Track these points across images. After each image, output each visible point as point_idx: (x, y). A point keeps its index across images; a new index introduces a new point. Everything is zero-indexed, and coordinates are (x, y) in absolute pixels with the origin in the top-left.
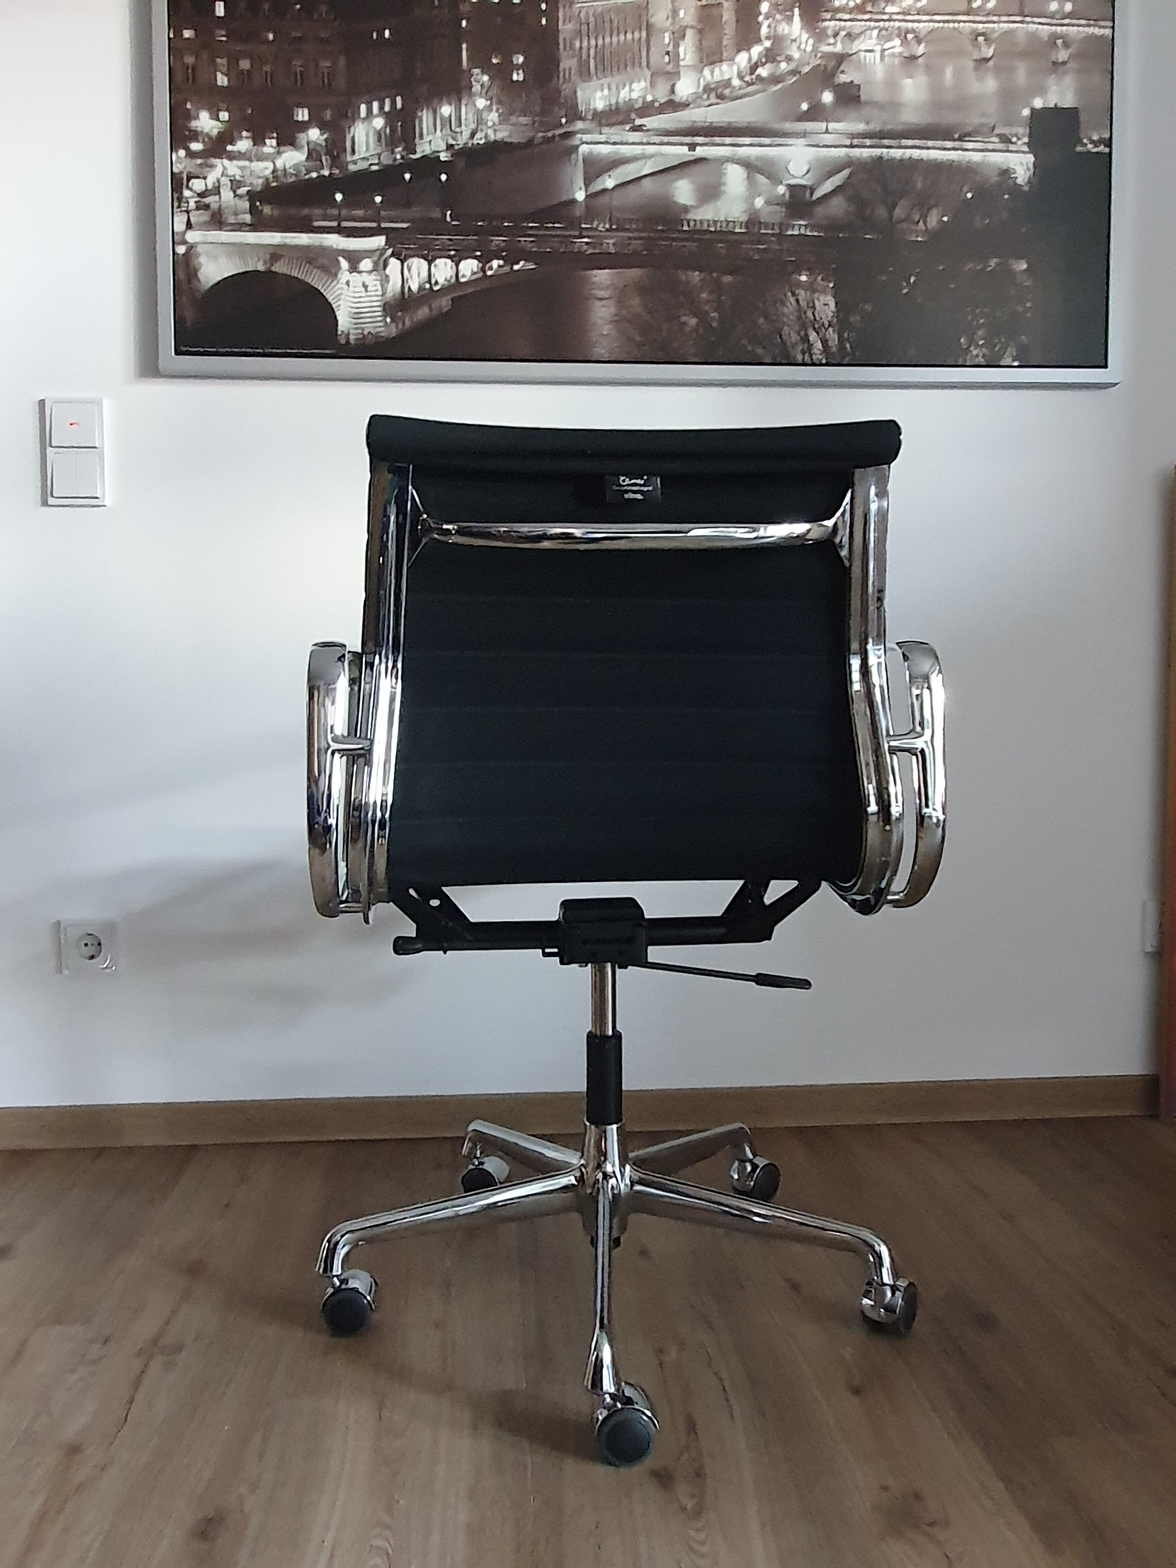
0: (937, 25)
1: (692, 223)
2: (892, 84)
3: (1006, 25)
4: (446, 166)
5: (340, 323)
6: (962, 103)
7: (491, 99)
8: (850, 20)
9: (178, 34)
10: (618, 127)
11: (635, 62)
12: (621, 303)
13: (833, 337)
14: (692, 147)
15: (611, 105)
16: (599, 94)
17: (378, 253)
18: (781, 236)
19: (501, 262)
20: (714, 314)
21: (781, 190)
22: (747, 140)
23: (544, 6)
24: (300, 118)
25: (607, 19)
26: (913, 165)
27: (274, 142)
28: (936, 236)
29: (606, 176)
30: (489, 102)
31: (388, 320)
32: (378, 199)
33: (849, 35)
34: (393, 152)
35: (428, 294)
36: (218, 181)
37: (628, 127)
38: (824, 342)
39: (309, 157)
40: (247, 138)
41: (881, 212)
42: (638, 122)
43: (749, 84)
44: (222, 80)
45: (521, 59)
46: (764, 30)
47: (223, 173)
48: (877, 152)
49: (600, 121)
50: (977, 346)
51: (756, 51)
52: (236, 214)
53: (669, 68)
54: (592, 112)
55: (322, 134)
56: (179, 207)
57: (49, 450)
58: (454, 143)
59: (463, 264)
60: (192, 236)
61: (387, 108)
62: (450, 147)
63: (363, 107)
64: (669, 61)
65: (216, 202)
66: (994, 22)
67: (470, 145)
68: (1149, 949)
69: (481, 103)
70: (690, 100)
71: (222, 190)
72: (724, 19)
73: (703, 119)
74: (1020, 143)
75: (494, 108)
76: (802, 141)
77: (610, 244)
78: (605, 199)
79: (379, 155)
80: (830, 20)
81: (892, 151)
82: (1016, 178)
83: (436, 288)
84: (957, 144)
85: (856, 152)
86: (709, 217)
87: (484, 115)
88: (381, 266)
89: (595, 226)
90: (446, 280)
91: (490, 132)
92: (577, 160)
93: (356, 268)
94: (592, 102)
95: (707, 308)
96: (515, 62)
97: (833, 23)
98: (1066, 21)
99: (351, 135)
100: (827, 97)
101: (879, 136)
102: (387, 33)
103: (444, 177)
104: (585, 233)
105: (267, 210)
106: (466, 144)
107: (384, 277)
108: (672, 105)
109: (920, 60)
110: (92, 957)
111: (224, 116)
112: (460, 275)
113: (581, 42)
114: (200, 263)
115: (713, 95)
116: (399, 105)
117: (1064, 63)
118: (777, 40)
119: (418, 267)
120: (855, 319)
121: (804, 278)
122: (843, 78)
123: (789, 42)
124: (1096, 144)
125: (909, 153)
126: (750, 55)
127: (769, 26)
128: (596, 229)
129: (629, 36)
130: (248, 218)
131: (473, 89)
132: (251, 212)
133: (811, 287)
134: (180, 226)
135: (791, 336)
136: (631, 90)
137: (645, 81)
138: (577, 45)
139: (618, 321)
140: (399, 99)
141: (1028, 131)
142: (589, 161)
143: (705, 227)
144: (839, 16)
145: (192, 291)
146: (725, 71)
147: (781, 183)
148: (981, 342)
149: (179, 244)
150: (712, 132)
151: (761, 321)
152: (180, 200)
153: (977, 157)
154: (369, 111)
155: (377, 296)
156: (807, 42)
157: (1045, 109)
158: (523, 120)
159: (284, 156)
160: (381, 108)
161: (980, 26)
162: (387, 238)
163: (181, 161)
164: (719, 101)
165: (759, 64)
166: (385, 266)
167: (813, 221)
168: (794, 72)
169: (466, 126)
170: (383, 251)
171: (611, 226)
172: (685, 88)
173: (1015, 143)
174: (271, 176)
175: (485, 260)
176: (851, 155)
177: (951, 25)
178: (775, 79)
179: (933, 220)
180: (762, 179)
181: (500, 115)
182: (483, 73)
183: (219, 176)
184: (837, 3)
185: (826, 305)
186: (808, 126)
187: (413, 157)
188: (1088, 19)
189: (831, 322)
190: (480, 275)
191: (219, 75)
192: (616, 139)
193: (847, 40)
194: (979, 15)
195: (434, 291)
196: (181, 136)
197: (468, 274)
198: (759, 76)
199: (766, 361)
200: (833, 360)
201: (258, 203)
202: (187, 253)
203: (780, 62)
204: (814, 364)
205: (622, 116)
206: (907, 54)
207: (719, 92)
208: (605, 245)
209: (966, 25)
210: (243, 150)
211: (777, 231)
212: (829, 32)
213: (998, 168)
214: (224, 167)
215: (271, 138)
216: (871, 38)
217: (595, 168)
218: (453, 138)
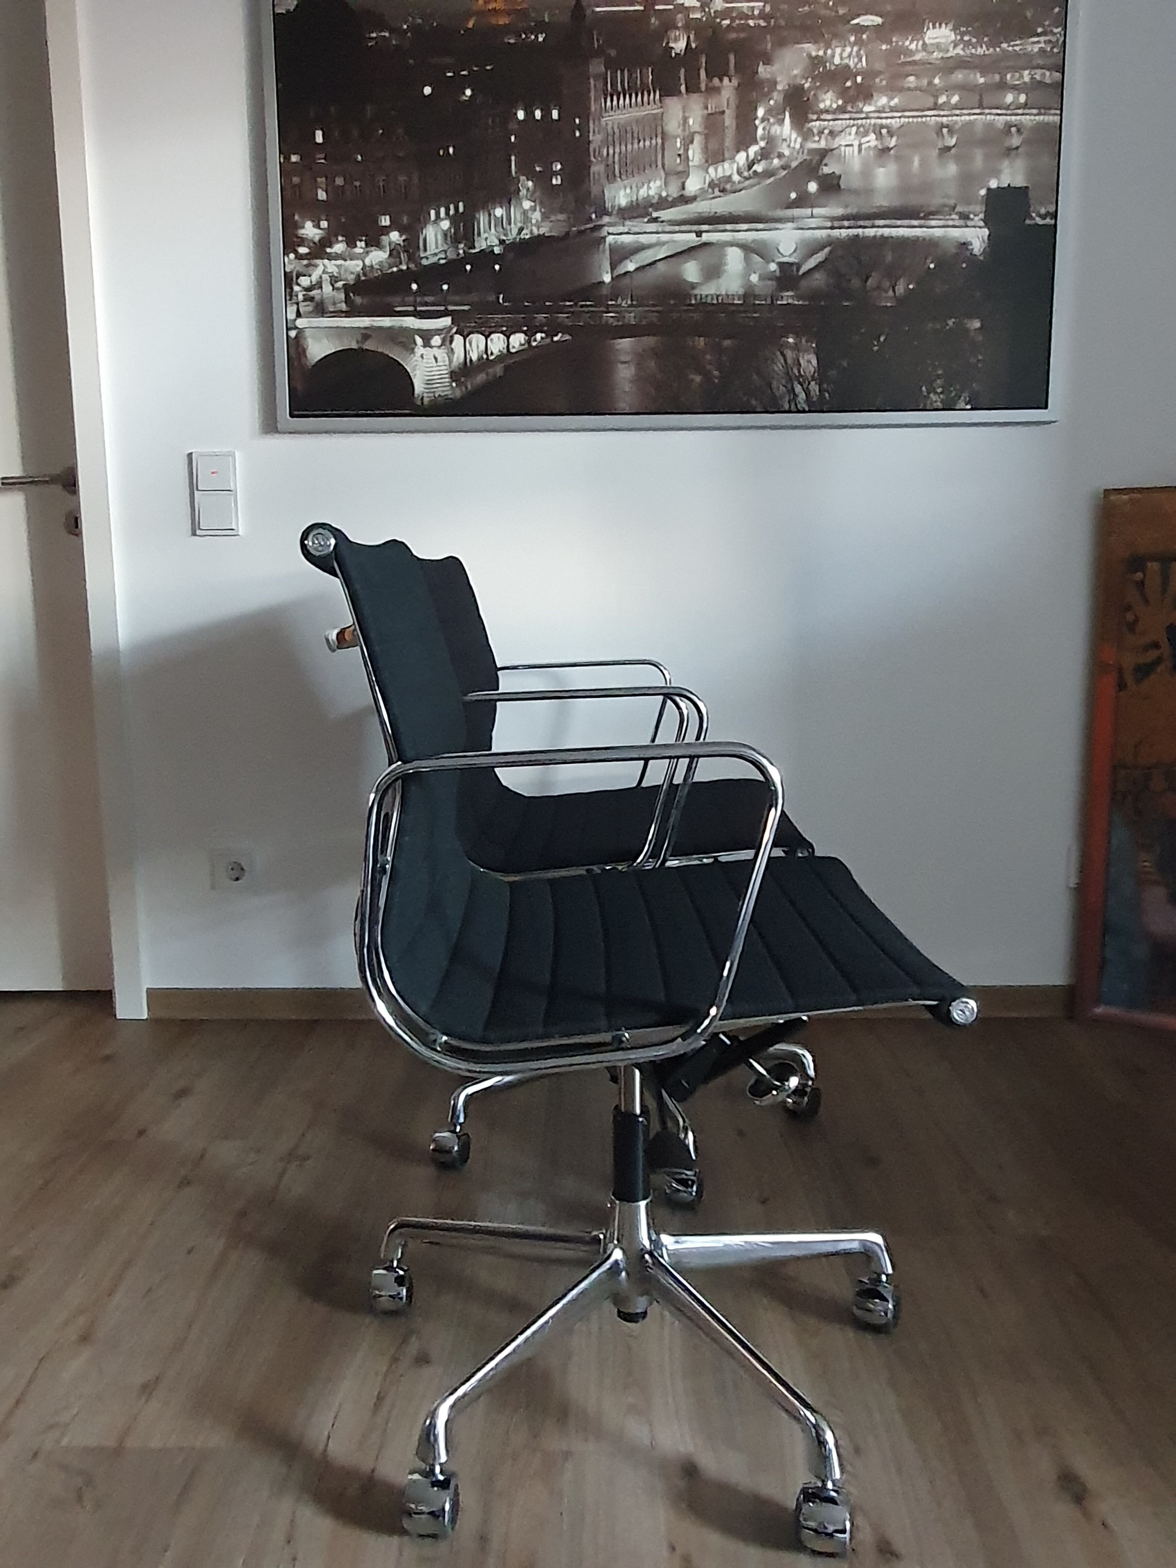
0: (907, 120)
1: (699, 297)
2: (866, 173)
3: (967, 118)
4: (499, 258)
5: (416, 387)
6: (926, 187)
7: (534, 201)
8: (833, 120)
9: (287, 158)
10: (638, 220)
11: (653, 164)
12: (639, 366)
13: (814, 387)
14: (699, 234)
15: (632, 201)
16: (622, 193)
17: (445, 331)
18: (772, 306)
19: (543, 335)
20: (716, 373)
21: (773, 267)
22: (745, 226)
23: (577, 121)
24: (383, 224)
25: (629, 129)
26: (884, 239)
27: (363, 244)
28: (902, 302)
29: (628, 262)
30: (533, 204)
31: (454, 384)
32: (445, 287)
33: (831, 133)
34: (457, 248)
35: (485, 363)
36: (321, 277)
37: (646, 220)
38: (807, 393)
39: (390, 255)
40: (342, 241)
41: (856, 283)
42: (655, 215)
43: (746, 179)
44: (322, 195)
45: (559, 167)
46: (760, 132)
47: (324, 270)
48: (854, 232)
49: (623, 215)
50: (936, 393)
51: (753, 150)
52: (335, 304)
53: (680, 168)
54: (616, 208)
55: (401, 236)
56: (290, 300)
57: (196, 492)
58: (504, 238)
59: (512, 337)
60: (301, 323)
61: (452, 212)
62: (502, 242)
63: (433, 212)
64: (681, 163)
65: (319, 295)
66: (957, 115)
67: (518, 240)
68: (1072, 885)
69: (527, 205)
70: (698, 194)
71: (324, 286)
72: (726, 124)
73: (708, 210)
74: (976, 218)
75: (538, 208)
77: (631, 318)
78: (626, 281)
79: (446, 252)
80: (818, 119)
81: (866, 230)
82: (973, 249)
83: (491, 358)
84: (922, 222)
85: (836, 233)
86: (712, 292)
87: (530, 214)
88: (448, 341)
89: (619, 302)
90: (500, 351)
91: (534, 229)
92: (604, 251)
93: (429, 342)
94: (617, 199)
96: (554, 169)
97: (818, 123)
98: (1020, 111)
99: (424, 235)
100: (813, 187)
101: (855, 218)
102: (451, 150)
103: (497, 267)
104: (611, 309)
105: (358, 300)
106: (515, 238)
107: (450, 350)
108: (683, 200)
109: (892, 151)
110: (237, 879)
111: (324, 224)
112: (511, 347)
113: (608, 150)
114: (307, 344)
115: (716, 190)
116: (461, 209)
117: (1017, 148)
118: (771, 140)
119: (477, 340)
120: (833, 373)
121: (791, 340)
122: (826, 170)
123: (781, 141)
124: (1044, 217)
125: (880, 232)
126: (748, 154)
127: (764, 129)
128: (620, 305)
129: (647, 143)
130: (344, 307)
131: (521, 194)
132: (346, 303)
133: (796, 347)
134: (292, 315)
135: (780, 389)
136: (649, 188)
137: (660, 179)
138: (605, 152)
139: (638, 380)
140: (461, 204)
141: (984, 209)
142: (613, 249)
143: (709, 300)
144: (823, 117)
145: (302, 366)
146: (726, 169)
147: (773, 261)
148: (939, 390)
149: (292, 329)
150: (716, 220)
151: (755, 377)
152: (291, 296)
153: (938, 232)
154: (438, 214)
155: (445, 365)
156: (796, 140)
157: (999, 189)
158: (561, 217)
159: (372, 255)
160: (447, 213)
161: (945, 119)
162: (452, 319)
163: (291, 263)
164: (721, 194)
165: (755, 161)
166: (451, 342)
167: (798, 293)
168: (784, 168)
169: (515, 224)
170: (449, 329)
171: (632, 301)
172: (693, 185)
173: (972, 220)
174: (361, 272)
175: (530, 335)
176: (832, 235)
177: (919, 120)
178: (768, 174)
179: (900, 289)
181: (543, 214)
182: (528, 180)
183: (321, 273)
184: (822, 106)
185: (809, 362)
186: (796, 212)
187: (473, 251)
188: (1039, 108)
189: (813, 376)
190: (526, 346)
191: (320, 192)
192: (637, 230)
193: (829, 137)
194: (943, 110)
195: (491, 361)
196: (291, 242)
197: (517, 345)
198: (755, 171)
199: (759, 410)
200: (815, 407)
201: (351, 295)
202: (296, 337)
203: (773, 159)
204: (799, 412)
205: (641, 211)
206: (880, 147)
207: (721, 187)
208: (626, 321)
209: (932, 119)
210: (339, 252)
211: (769, 302)
212: (815, 131)
213: (957, 242)
214: (324, 265)
215: (361, 241)
216: (850, 134)
217: (620, 255)
218: (505, 235)
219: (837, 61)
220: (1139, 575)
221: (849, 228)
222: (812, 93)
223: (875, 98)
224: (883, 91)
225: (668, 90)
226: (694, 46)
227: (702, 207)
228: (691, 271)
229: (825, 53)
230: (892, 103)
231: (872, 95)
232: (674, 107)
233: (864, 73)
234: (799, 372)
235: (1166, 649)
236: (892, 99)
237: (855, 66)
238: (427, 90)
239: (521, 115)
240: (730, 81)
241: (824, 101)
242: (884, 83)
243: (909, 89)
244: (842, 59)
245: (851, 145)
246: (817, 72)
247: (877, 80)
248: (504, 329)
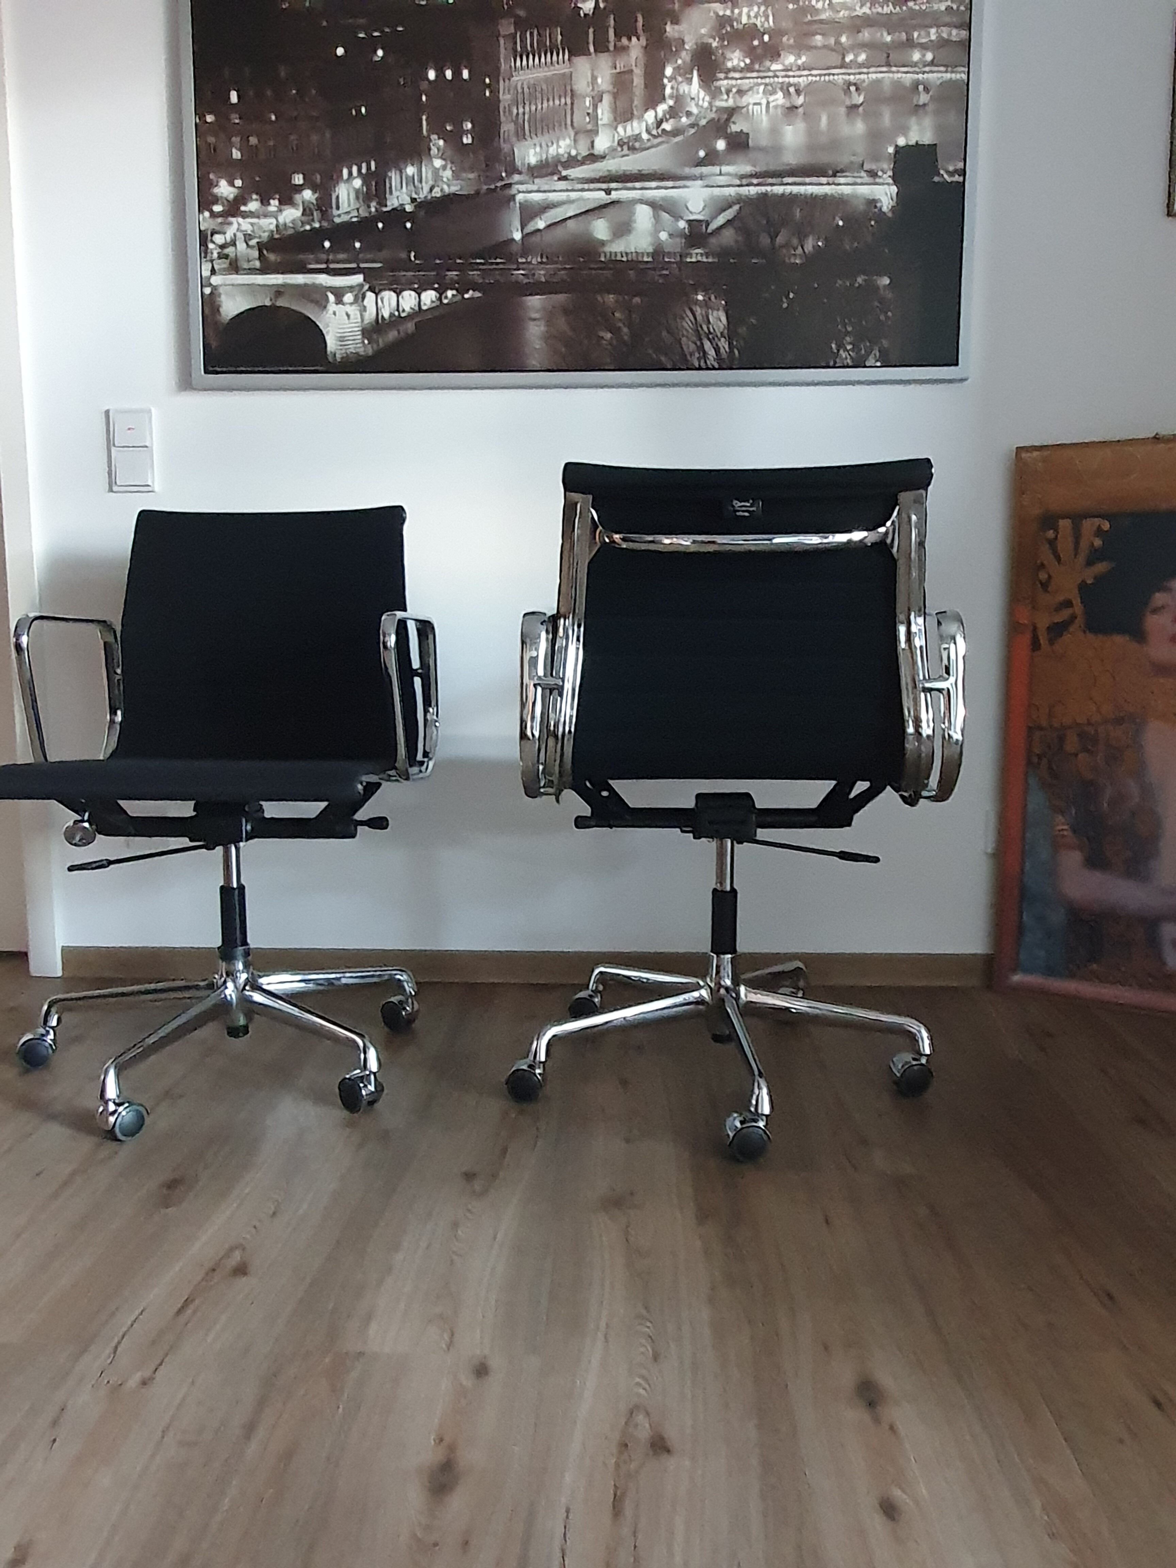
0: (814, 79)
1: (608, 255)
2: (775, 131)
3: (875, 76)
4: (410, 216)
5: (329, 345)
6: (835, 144)
7: (444, 159)
8: (741, 79)
9: (203, 118)
10: (549, 178)
11: (562, 124)
12: (549, 322)
13: (723, 344)
14: (608, 192)
15: (542, 161)
16: (532, 152)
17: (357, 288)
18: (681, 264)
19: (454, 292)
20: (625, 330)
21: (682, 224)
22: (654, 184)
23: (487, 81)
24: (297, 182)
25: (539, 89)
26: (793, 199)
27: (276, 202)
28: (810, 259)
29: (538, 219)
30: (443, 163)
31: (366, 342)
32: (358, 245)
33: (739, 91)
34: (369, 207)
35: (397, 320)
37: (556, 178)
38: (717, 350)
39: (303, 213)
40: (257, 200)
41: (765, 240)
42: (564, 173)
43: (655, 137)
44: (236, 154)
45: (470, 126)
46: (668, 91)
47: (238, 229)
48: (763, 189)
49: (533, 173)
50: (846, 350)
51: (662, 108)
52: (249, 261)
53: (589, 127)
54: (526, 165)
55: (313, 194)
56: (205, 257)
57: (113, 449)
58: (416, 196)
59: (424, 295)
60: (215, 280)
61: (364, 171)
62: (413, 200)
63: (345, 172)
64: (589, 122)
65: (233, 252)
66: (865, 73)
67: (429, 198)
68: (989, 850)
69: (438, 163)
70: (607, 152)
71: (237, 243)
72: (635, 84)
74: (885, 176)
75: (449, 166)
76: (699, 183)
77: (541, 274)
79: (358, 210)
80: (726, 78)
81: (775, 188)
82: (882, 206)
83: (403, 315)
84: (831, 180)
85: (744, 191)
87: (441, 173)
88: (360, 298)
89: (529, 260)
90: (411, 308)
91: (445, 187)
92: (515, 207)
93: (342, 299)
94: (527, 158)
95: (621, 325)
96: (465, 128)
97: (725, 82)
98: (927, 69)
99: (337, 194)
100: (721, 145)
101: (763, 176)
102: (363, 110)
103: (408, 225)
104: (521, 266)
105: (272, 257)
106: (426, 197)
107: (362, 308)
108: (593, 158)
109: (801, 110)
111: (238, 183)
112: (422, 303)
113: (517, 109)
114: (220, 301)
115: (625, 147)
116: (373, 168)
117: (924, 105)
118: (679, 99)
119: (389, 297)
120: (743, 330)
121: (700, 297)
122: (734, 128)
123: (689, 100)
124: (951, 174)
125: (789, 189)
126: (656, 112)
127: (672, 88)
128: (530, 263)
129: (557, 102)
130: (257, 264)
131: (432, 152)
132: (260, 259)
133: (706, 304)
134: (206, 273)
135: (689, 346)
136: (558, 146)
137: (570, 138)
138: (515, 111)
139: (548, 338)
140: (373, 164)
141: (892, 166)
142: (523, 207)
143: (619, 258)
144: (730, 75)
145: (216, 323)
146: (636, 127)
147: (682, 219)
148: (849, 347)
149: (206, 286)
150: (625, 178)
151: (664, 334)
152: (206, 253)
153: (847, 190)
154: (350, 174)
155: (357, 322)
156: (704, 99)
157: (907, 146)
158: (471, 176)
159: (285, 213)
160: (359, 170)
161: (852, 77)
162: (364, 277)
163: (206, 221)
164: (631, 152)
165: (664, 119)
166: (364, 298)
167: (707, 251)
168: (692, 126)
169: (426, 183)
170: (361, 286)
171: (542, 257)
172: (602, 143)
173: (881, 177)
174: (275, 229)
175: (441, 292)
176: (740, 192)
177: (827, 78)
178: (675, 133)
179: (809, 245)
180: (665, 216)
181: (453, 171)
182: (439, 138)
183: (235, 231)
184: (729, 65)
185: (719, 320)
186: (705, 170)
187: (385, 209)
188: (946, 66)
189: (722, 333)
190: (438, 303)
191: (234, 151)
192: (546, 188)
193: (737, 96)
194: (851, 68)
195: (402, 317)
196: (206, 200)
197: (428, 302)
198: (664, 130)
199: (669, 367)
200: (724, 364)
201: (265, 252)
202: (212, 293)
203: (681, 117)
204: (708, 369)
205: (550, 170)
206: (788, 105)
207: (630, 145)
208: (536, 276)
209: (839, 77)
210: (253, 210)
211: (678, 259)
212: (723, 89)
213: (865, 198)
214: (239, 224)
215: (274, 199)
216: (758, 93)
217: (529, 212)
218: (416, 193)
219: (744, 20)
220: (1051, 534)
221: (758, 185)
222: (720, 51)
223: (782, 56)
224: (791, 49)
225: (576, 49)
226: (602, 5)
227: (612, 165)
228: (600, 229)
229: (732, 12)
230: (800, 62)
231: (779, 55)
232: (582, 67)
233: (771, 32)
234: (708, 328)
235: (1078, 608)
236: (799, 56)
237: (762, 26)
238: (340, 51)
239: (432, 75)
240: (638, 39)
241: (732, 59)
242: (792, 41)
243: (816, 47)
244: (749, 17)
245: (759, 104)
246: (724, 31)
247: (785, 39)
248: (416, 286)
